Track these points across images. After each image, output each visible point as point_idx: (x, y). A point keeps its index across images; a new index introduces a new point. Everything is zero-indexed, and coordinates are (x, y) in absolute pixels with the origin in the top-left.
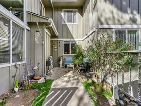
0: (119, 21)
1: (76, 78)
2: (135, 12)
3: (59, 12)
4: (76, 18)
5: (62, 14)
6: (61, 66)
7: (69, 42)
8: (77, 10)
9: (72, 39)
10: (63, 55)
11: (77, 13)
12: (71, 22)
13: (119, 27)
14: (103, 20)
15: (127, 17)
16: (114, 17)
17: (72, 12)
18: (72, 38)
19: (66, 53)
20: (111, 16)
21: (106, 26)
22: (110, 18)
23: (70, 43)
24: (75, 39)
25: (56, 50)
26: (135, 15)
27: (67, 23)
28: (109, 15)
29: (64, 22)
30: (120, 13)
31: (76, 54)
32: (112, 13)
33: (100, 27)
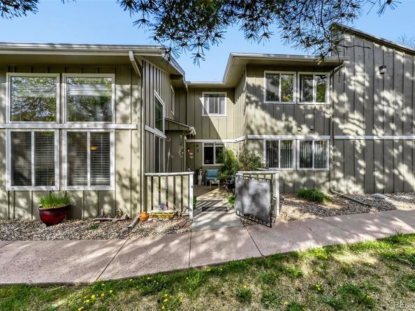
0: (272, 128)
1: (223, 194)
2: (291, 119)
3: (197, 97)
4: (224, 106)
5: (202, 99)
6: (200, 182)
7: (213, 144)
8: (226, 93)
9: (217, 141)
10: (203, 165)
11: (226, 98)
12: (216, 112)
13: (273, 137)
14: (253, 127)
15: (281, 124)
16: (266, 125)
17: (217, 96)
18: (218, 138)
19: (207, 161)
20: (263, 123)
21: (257, 136)
22: (261, 126)
23: (215, 146)
24: (223, 141)
25: (191, 157)
26: (291, 122)
27: (210, 115)
28: (260, 122)
29: (206, 113)
30: (273, 120)
31: (223, 165)
32: (264, 119)
33: (250, 136)
